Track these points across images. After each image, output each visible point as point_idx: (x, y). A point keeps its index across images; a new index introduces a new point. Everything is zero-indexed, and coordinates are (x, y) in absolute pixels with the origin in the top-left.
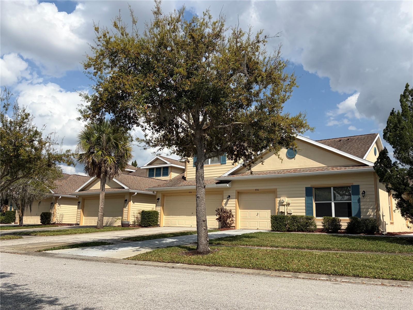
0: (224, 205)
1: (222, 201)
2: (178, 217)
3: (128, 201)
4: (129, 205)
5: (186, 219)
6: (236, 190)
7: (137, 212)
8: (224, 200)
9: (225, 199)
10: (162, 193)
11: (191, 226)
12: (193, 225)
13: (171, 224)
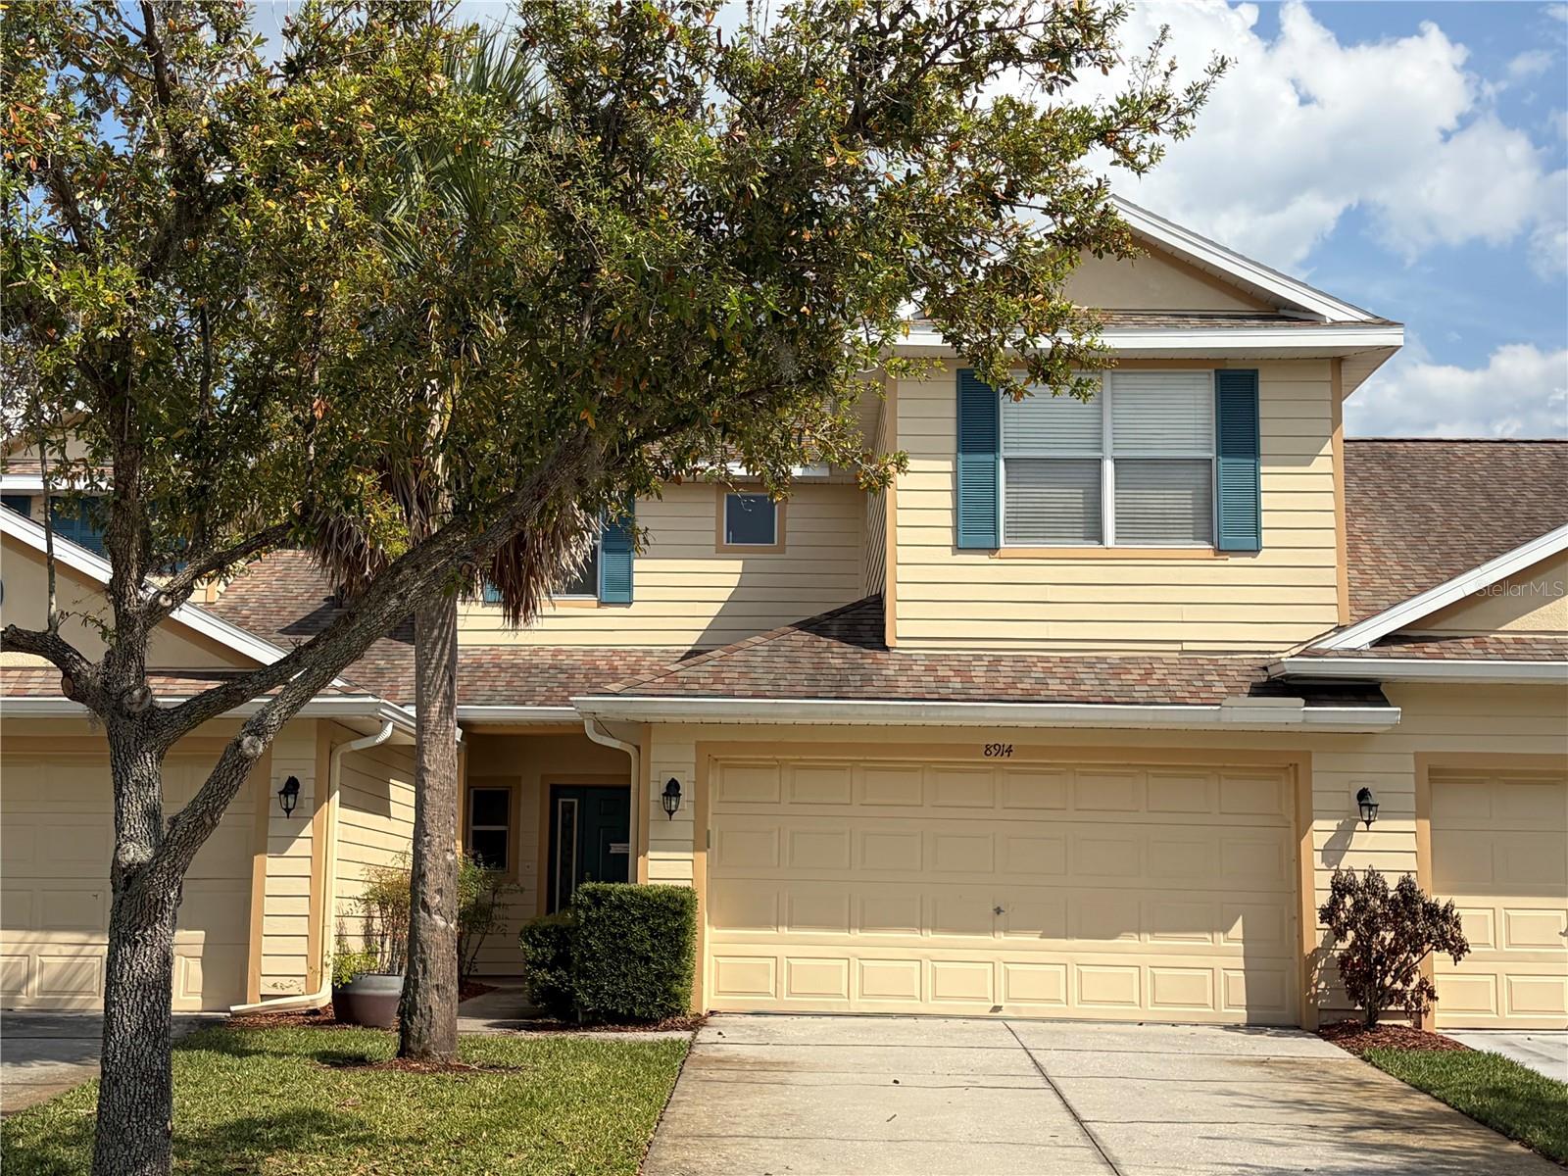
0: (1318, 856)
1: (1302, 828)
2: (857, 935)
3: (307, 790)
4: (318, 830)
5: (935, 953)
6: (1416, 754)
7: (361, 890)
8: (1317, 824)
9: (1327, 815)
10: (698, 744)
11: (997, 1009)
12: (1008, 999)
13: (791, 994)
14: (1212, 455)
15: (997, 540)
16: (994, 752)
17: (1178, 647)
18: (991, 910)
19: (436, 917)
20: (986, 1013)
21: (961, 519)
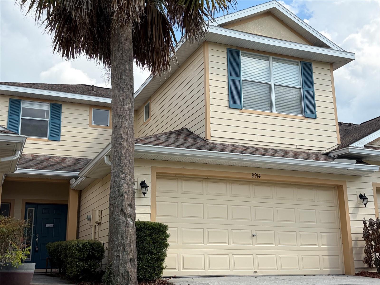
6: (372, 183)
11: (256, 272)
12: (259, 268)
13: (184, 269)
14: (301, 87)
15: (241, 107)
16: (255, 176)
17: (295, 147)
18: (251, 235)
19: (129, 220)
20: (252, 274)
21: (230, 98)
